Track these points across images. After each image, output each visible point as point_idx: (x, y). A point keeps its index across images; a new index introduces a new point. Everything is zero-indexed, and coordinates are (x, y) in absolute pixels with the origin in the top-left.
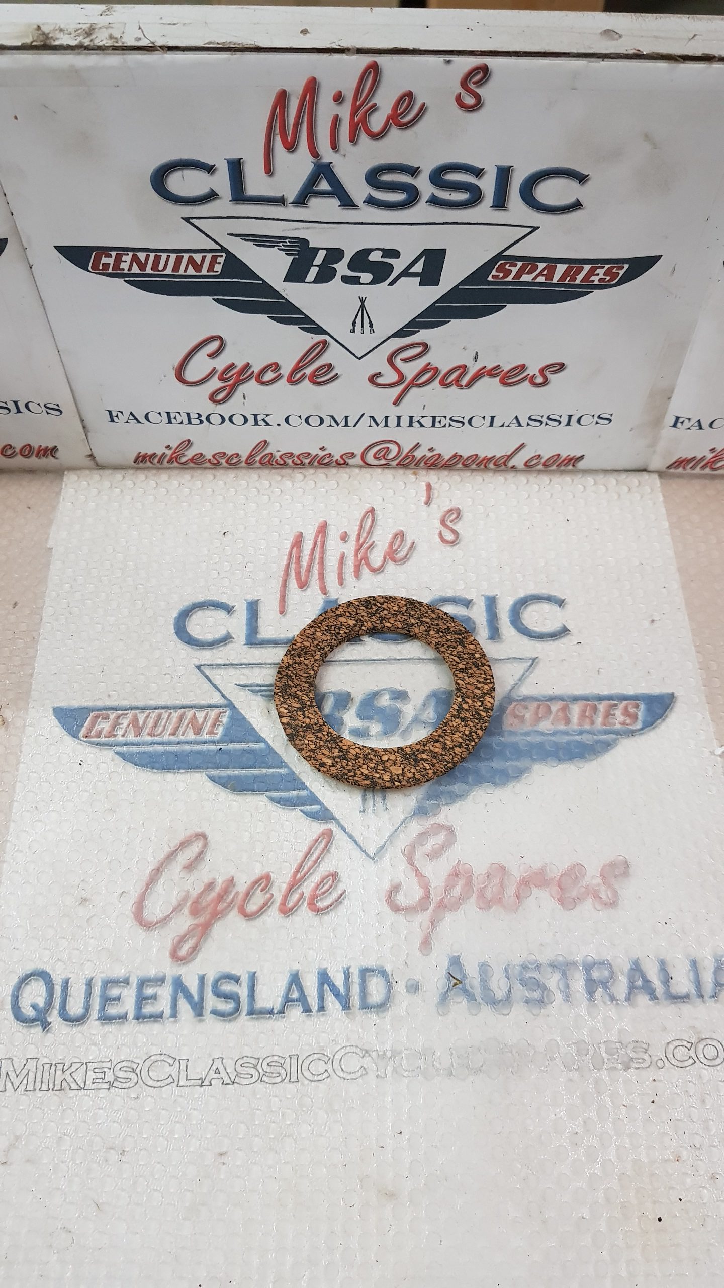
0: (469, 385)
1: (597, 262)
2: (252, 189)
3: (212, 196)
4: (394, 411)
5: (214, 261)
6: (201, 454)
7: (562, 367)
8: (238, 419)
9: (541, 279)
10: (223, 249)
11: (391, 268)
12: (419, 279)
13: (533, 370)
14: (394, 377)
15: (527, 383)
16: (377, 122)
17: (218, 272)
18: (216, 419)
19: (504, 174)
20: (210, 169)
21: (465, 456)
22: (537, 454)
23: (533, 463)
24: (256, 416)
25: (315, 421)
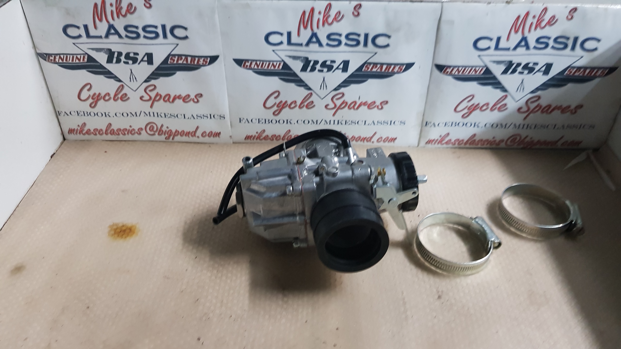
0: (358, 108)
1: (396, 65)
2: (293, 40)
3: (281, 43)
4: (332, 119)
5: (280, 64)
6: (268, 136)
7: (387, 102)
8: (281, 122)
9: (379, 70)
10: (283, 60)
11: (333, 67)
12: (341, 71)
13: (378, 103)
14: (333, 106)
15: (376, 108)
16: (330, 20)
17: (280, 68)
18: (274, 121)
19: (366, 36)
20: (282, 34)
21: (356, 137)
22: (381, 136)
23: (380, 140)
24: (287, 120)
25: (306, 122)
